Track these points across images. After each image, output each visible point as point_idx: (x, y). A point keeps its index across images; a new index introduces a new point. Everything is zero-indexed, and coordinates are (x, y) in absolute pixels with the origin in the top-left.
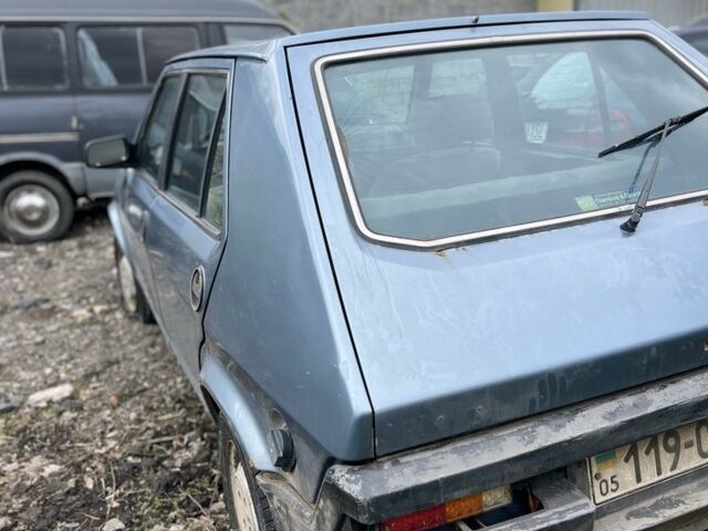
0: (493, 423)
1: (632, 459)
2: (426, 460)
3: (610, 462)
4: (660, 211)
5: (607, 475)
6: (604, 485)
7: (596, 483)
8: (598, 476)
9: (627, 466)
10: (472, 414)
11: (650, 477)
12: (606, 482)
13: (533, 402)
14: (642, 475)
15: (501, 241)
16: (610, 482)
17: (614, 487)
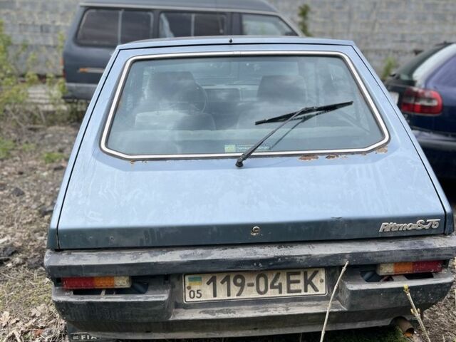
0: (119, 246)
1: (212, 284)
2: (82, 256)
3: (198, 282)
4: (271, 158)
5: (195, 288)
6: (192, 293)
7: (188, 291)
8: (189, 288)
9: (208, 287)
10: (107, 239)
11: (222, 295)
12: (194, 292)
13: (142, 240)
14: (218, 294)
15: (168, 161)
16: (196, 293)
17: (199, 295)
